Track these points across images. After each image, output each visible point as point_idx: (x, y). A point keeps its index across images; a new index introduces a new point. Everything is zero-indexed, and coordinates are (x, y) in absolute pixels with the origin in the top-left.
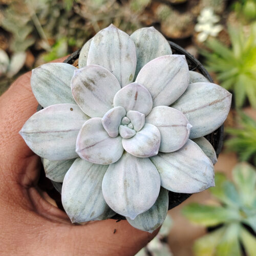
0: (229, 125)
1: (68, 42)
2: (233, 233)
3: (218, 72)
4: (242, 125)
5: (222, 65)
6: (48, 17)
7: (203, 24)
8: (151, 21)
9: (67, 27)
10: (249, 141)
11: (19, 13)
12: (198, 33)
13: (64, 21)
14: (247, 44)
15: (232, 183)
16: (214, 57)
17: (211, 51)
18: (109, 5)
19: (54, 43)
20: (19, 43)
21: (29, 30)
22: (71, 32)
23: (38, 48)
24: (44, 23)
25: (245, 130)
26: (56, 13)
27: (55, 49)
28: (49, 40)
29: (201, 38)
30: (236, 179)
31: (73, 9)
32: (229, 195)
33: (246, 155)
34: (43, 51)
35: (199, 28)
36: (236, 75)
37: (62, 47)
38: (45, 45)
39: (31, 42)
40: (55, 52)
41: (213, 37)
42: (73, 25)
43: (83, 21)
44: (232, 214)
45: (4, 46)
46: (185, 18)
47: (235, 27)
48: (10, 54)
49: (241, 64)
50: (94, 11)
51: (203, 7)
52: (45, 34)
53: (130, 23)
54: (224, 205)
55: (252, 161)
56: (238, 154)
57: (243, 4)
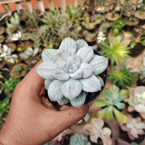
0: (109, 72)
1: (53, 44)
2: (111, 109)
3: (105, 54)
4: (113, 71)
5: (106, 51)
6: (46, 36)
7: (99, 37)
8: (81, 36)
9: (53, 39)
10: (116, 77)
11: (36, 34)
12: (98, 40)
13: (51, 37)
14: (115, 44)
15: (110, 91)
16: (103, 48)
17: (103, 46)
18: (66, 31)
19: (48, 44)
20: (36, 45)
21: (39, 40)
22: (54, 40)
24: (45, 37)
25: (115, 73)
26: (49, 34)
27: (48, 46)
29: (99, 42)
30: (111, 90)
31: (54, 33)
32: (109, 96)
33: (115, 82)
34: (44, 47)
35: (98, 38)
36: (111, 54)
37: (51, 45)
38: (45, 45)
39: (40, 44)
41: (103, 41)
42: (55, 38)
43: (58, 37)
44: (110, 102)
45: (31, 46)
46: (93, 35)
47: (111, 38)
48: (33, 48)
49: (113, 51)
50: (62, 33)
51: (100, 31)
52: (45, 41)
53: (74, 37)
54: (107, 99)
55: (117, 84)
56: (112, 81)
57: (113, 29)
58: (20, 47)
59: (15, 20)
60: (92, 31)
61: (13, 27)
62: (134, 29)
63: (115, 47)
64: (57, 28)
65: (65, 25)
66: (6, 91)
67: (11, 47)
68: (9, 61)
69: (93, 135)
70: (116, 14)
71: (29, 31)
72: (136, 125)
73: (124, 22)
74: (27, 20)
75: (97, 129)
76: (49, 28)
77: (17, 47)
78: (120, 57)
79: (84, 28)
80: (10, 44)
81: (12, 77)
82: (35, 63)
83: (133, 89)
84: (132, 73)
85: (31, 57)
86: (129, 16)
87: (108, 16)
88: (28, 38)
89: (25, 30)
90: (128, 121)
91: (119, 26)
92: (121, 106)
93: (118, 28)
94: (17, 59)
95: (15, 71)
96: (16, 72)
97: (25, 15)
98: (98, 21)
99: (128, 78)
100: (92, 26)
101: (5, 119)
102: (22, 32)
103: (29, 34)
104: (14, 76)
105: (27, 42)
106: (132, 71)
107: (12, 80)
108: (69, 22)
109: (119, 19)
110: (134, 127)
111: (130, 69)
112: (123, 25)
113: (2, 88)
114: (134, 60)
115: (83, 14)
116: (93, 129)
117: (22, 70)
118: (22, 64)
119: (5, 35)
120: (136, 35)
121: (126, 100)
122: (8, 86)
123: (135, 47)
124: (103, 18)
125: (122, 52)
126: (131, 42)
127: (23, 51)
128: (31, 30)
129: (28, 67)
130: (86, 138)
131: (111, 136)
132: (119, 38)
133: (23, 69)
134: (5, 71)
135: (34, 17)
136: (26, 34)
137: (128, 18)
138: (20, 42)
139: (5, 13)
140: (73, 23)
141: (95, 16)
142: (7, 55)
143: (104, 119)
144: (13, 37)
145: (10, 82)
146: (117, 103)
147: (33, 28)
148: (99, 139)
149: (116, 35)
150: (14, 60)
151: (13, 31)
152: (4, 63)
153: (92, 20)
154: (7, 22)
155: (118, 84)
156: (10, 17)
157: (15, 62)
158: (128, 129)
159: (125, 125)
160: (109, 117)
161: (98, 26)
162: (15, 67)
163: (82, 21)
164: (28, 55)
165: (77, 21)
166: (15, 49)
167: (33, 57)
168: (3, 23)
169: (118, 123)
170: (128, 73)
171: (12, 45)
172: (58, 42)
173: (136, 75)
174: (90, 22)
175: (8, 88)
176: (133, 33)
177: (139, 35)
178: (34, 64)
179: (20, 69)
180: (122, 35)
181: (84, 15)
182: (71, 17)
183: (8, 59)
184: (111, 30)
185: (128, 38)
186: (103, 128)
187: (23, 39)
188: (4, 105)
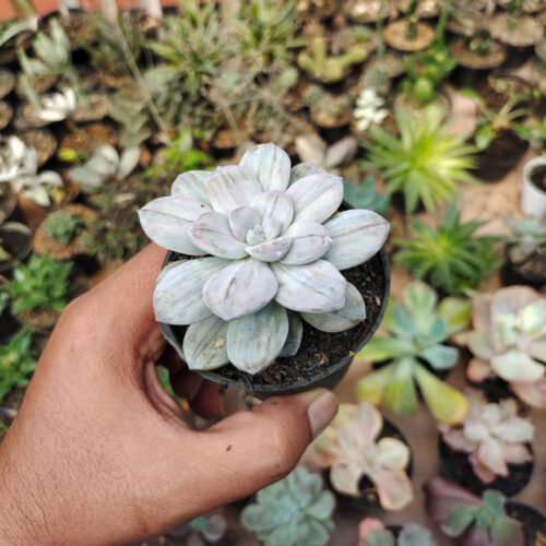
0: (398, 236)
1: (193, 135)
2: (406, 370)
3: (384, 169)
4: (416, 234)
5: (388, 160)
6: (167, 103)
7: (363, 108)
8: (298, 106)
9: (192, 115)
10: (423, 255)
11: (130, 98)
12: (358, 120)
13: (187, 108)
14: (419, 134)
15: (403, 306)
16: (377, 149)
17: (375, 143)
18: (244, 85)
19: (176, 135)
20: (131, 136)
21: (143, 119)
22: (197, 121)
23: (156, 142)
24: (162, 110)
25: (419, 240)
26: (178, 98)
27: (176, 143)
28: (169, 132)
29: (362, 126)
30: (408, 302)
31: (199, 92)
32: (399, 322)
33: (420, 272)
34: (161, 146)
35: (358, 113)
36: (406, 172)
37: (186, 140)
38: (164, 138)
39: (146, 135)
40: (177, 146)
41: (376, 125)
42: (199, 111)
43: (211, 107)
44: (404, 345)
45: (112, 141)
46: (343, 100)
47: (404, 111)
48: (120, 150)
49: (412, 158)
50: (226, 95)
51: (363, 88)
52: (164, 125)
53: (270, 108)
54: (393, 335)
55: (427, 279)
56: (410, 270)
57: (413, 81)
58: (71, 147)
59: (54, 47)
60: (335, 87)
61: (44, 73)
62: (487, 82)
63: (421, 146)
64: (210, 75)
65: (237, 62)
66: (18, 307)
67: (37, 146)
68: (27, 195)
69: (344, 466)
70: (422, 28)
71: (103, 88)
72: (500, 429)
73: (450, 55)
74: (96, 44)
75: (355, 444)
76: (180, 76)
77: (59, 146)
78: (440, 181)
79: (305, 76)
80: (31, 136)
81: (38, 256)
82: (126, 201)
83: (486, 297)
84: (485, 240)
85: (110, 180)
86: (469, 32)
87: (395, 33)
88: (100, 113)
89: (87, 84)
90: (469, 416)
91: (432, 69)
92: (442, 357)
93: (429, 77)
94: (60, 189)
95: (50, 235)
96: (55, 237)
97: (89, 29)
98: (358, 53)
99: (467, 255)
100: (334, 69)
101: (12, 413)
102: (76, 89)
103: (104, 98)
104: (50, 251)
105: (98, 128)
106: (481, 232)
107: (42, 265)
108: (253, 53)
109: (435, 43)
110: (494, 436)
111: (476, 225)
112: (450, 66)
113: (4, 297)
114: (488, 193)
115: (304, 24)
116: (343, 442)
117: (78, 231)
118: (78, 209)
119: (15, 100)
120: (495, 101)
121: (461, 339)
122: (27, 287)
123: (493, 144)
124: (377, 41)
125: (446, 163)
126: (479, 128)
127: (82, 161)
128: (111, 82)
129: (102, 218)
130: (317, 479)
131: (409, 470)
132: (434, 112)
133: (82, 226)
134: (15, 234)
135: (124, 33)
136: (94, 98)
137: (468, 41)
138: (71, 126)
139: (16, 20)
140: (266, 58)
141: (346, 35)
142: (23, 175)
143: (382, 408)
144: (43, 107)
145: (33, 274)
146: (430, 346)
147: (118, 74)
148: (366, 482)
149: (424, 103)
150: (48, 191)
151: (46, 85)
152: (11, 204)
153: (335, 48)
154: (21, 52)
155: (433, 277)
156: (32, 36)
157: (52, 200)
158: (469, 442)
159: (459, 427)
160: (402, 401)
161: (357, 69)
162: (52, 218)
163: (297, 50)
164: (101, 175)
165: (279, 50)
166: (52, 153)
167: (118, 182)
168: (8, 58)
169: (433, 422)
170: (467, 238)
171: (40, 136)
172: (210, 127)
173: (499, 246)
174: (329, 53)
175: (26, 296)
176: (484, 97)
177: (505, 102)
178: (124, 206)
179: (71, 224)
180: (445, 101)
181: (305, 28)
182: (258, 36)
183: (26, 188)
184: (406, 84)
185: (468, 115)
186: (378, 440)
187: (79, 116)
188: (12, 357)
